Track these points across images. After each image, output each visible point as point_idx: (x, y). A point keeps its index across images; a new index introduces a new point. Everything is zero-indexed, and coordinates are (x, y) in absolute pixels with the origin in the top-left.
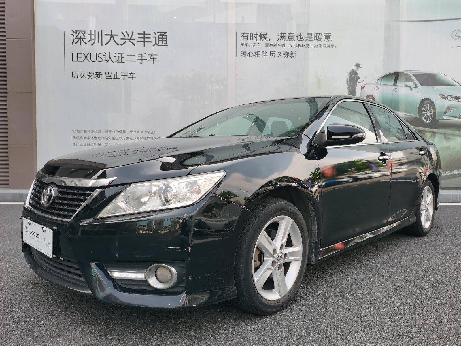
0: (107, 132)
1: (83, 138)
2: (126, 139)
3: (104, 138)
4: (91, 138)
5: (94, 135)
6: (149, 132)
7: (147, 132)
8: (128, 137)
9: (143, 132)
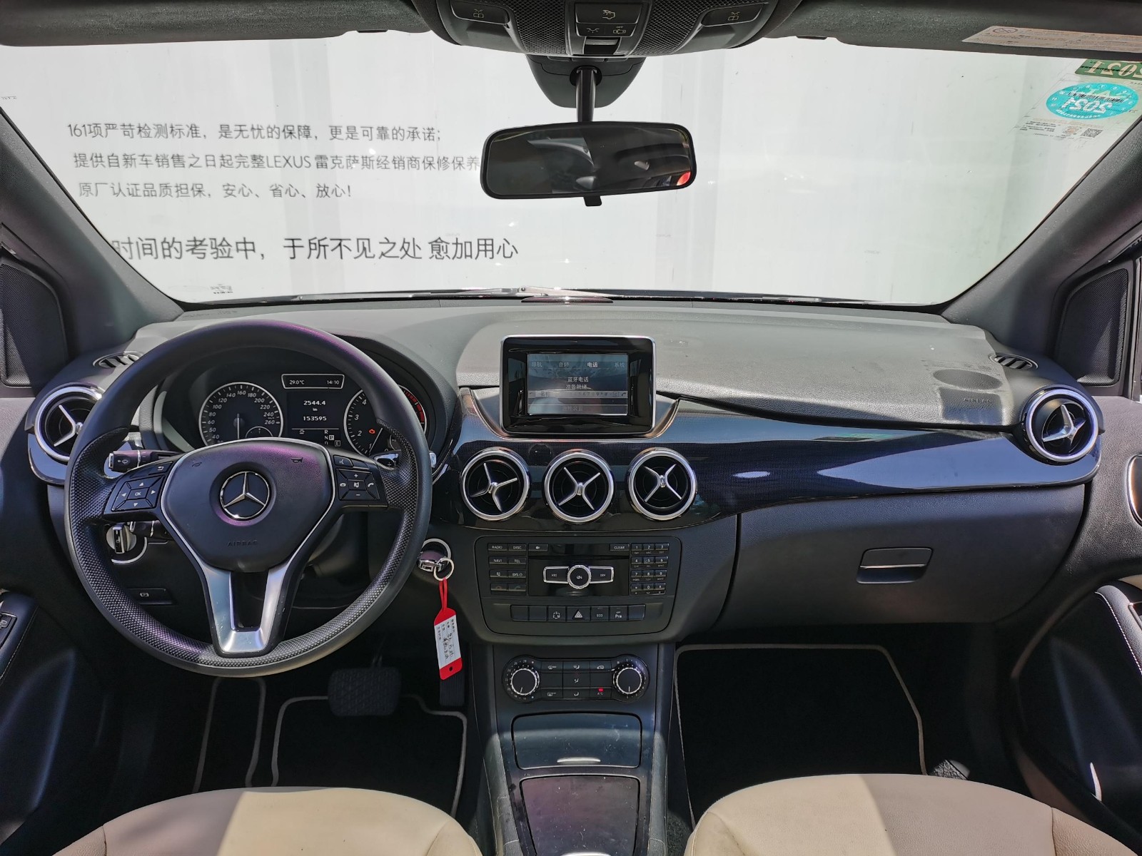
0: (225, 131)
1: (121, 162)
2: (314, 163)
3: (218, 162)
4: (157, 159)
5: (168, 146)
6: (414, 134)
7: (407, 134)
8: (321, 157)
9: (390, 132)
